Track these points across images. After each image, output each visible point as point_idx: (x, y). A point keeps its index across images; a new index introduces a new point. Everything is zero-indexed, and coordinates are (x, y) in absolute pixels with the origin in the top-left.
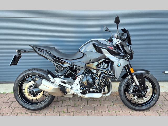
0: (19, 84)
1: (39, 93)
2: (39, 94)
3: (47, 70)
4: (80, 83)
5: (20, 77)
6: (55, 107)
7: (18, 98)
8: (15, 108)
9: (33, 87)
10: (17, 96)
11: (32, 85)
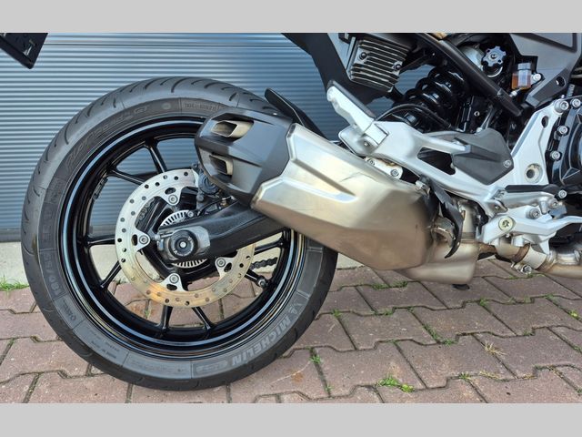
0: (65, 191)
1: (228, 260)
2: (229, 267)
3: (268, 93)
4: (549, 161)
5: (74, 139)
6: (312, 353)
7: (69, 300)
8: (35, 382)
9: (178, 215)
10: (55, 286)
11: (173, 200)
